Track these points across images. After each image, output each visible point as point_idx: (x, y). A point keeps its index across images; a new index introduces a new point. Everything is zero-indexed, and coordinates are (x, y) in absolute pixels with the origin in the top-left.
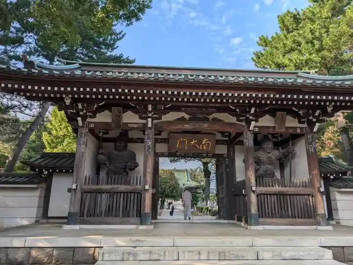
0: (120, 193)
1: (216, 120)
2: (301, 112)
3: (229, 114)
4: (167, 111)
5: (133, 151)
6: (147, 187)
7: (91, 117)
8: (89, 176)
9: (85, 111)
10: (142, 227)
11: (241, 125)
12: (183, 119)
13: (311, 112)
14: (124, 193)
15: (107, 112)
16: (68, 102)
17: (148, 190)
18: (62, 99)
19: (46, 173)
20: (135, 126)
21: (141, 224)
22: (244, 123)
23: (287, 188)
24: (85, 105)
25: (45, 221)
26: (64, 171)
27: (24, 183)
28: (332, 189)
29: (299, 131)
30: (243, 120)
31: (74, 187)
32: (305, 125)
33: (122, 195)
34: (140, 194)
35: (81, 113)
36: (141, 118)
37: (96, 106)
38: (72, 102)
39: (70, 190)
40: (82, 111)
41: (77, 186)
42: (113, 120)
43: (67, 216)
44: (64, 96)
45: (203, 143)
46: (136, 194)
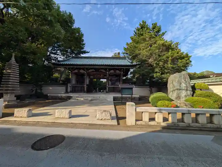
5: (84, 78)
25: (67, 93)
42: (78, 72)
43: (70, 92)
45: (101, 76)
46: (83, 87)
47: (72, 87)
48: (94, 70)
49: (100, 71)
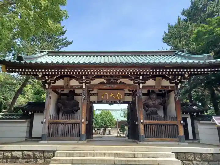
0: (69, 124)
1: (121, 83)
2: (170, 77)
3: (129, 79)
4: (94, 78)
5: (77, 100)
6: (83, 121)
7: (53, 83)
8: (53, 115)
9: (49, 80)
10: (80, 142)
11: (136, 85)
12: (103, 83)
13: (176, 77)
14: (71, 124)
15: (61, 80)
16: (40, 76)
17: (84, 122)
18: (37, 75)
19: (30, 113)
20: (77, 87)
21: (80, 140)
22: (137, 84)
23: (162, 121)
24: (50, 77)
25: (30, 139)
26: (40, 112)
27: (19, 119)
28: (196, 121)
29: (170, 88)
30: (137, 82)
31: (44, 121)
32: (174, 85)
33: (70, 125)
34: (79, 124)
35: (47, 81)
36: (80, 83)
37: (55, 77)
38: (43, 76)
39: (42, 123)
40: (48, 80)
41: (46, 120)
42: (64, 84)
43: (41, 137)
44: (38, 73)
45: (117, 95)
46: (77, 125)
47: (47, 125)
48: (105, 81)
49: (118, 81)
